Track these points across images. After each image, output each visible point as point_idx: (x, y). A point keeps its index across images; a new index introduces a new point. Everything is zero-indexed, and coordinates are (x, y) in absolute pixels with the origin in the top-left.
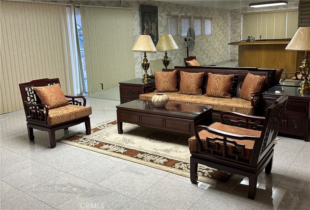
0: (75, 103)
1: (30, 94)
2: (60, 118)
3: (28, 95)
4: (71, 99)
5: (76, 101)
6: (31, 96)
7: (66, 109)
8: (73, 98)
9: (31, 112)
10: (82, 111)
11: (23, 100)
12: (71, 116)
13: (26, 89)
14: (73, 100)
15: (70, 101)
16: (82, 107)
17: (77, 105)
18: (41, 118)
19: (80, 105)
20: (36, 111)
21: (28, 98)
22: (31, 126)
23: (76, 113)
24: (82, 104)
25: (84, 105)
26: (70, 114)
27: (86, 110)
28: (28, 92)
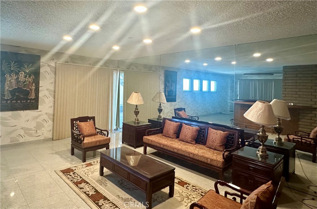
0: (102, 134)
1: (76, 126)
2: (90, 143)
3: (75, 126)
4: (100, 131)
5: (103, 133)
6: (77, 127)
7: (95, 138)
8: (101, 130)
9: (74, 137)
10: (104, 140)
11: (71, 129)
12: (96, 143)
13: (74, 122)
14: (101, 132)
15: (99, 132)
16: (106, 137)
17: (103, 135)
18: (79, 142)
19: (105, 136)
20: (78, 137)
21: (75, 128)
22: (74, 146)
23: (100, 141)
24: (106, 135)
25: (107, 136)
26: (96, 142)
27: (106, 140)
28: (75, 124)
